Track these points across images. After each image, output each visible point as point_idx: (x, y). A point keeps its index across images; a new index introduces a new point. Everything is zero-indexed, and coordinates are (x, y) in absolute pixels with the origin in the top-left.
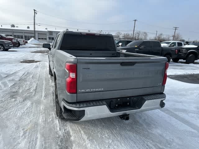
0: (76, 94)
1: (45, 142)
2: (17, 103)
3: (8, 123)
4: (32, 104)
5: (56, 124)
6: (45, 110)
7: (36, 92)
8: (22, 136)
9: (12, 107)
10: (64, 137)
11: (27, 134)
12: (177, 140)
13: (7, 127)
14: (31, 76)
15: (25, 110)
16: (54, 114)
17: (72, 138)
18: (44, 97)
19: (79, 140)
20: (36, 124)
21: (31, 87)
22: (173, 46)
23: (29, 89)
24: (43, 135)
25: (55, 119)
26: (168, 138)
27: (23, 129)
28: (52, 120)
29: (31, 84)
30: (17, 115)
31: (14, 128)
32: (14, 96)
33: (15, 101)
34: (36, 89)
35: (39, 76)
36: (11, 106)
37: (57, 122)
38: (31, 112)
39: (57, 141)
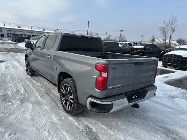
0: (105, 91)
1: (74, 137)
2: (17, 106)
3: (24, 127)
4: (33, 105)
5: (71, 120)
6: (51, 109)
7: (27, 93)
8: (49, 136)
9: (15, 111)
10: (86, 130)
11: (52, 133)
12: (166, 119)
13: (26, 130)
14: (9, 77)
15: (31, 112)
16: (63, 113)
17: (94, 130)
18: (41, 98)
19: (101, 130)
20: (53, 123)
21: (18, 89)
22: (126, 46)
23: (18, 91)
24: (67, 132)
25: (67, 116)
26: (160, 118)
27: (45, 130)
28: (65, 118)
29: (16, 86)
30: (26, 118)
31: (34, 130)
32: (7, 100)
33: (12, 104)
34: (26, 91)
35: (18, 77)
36: (12, 110)
37: (71, 118)
38: (38, 113)
39: (83, 134)
